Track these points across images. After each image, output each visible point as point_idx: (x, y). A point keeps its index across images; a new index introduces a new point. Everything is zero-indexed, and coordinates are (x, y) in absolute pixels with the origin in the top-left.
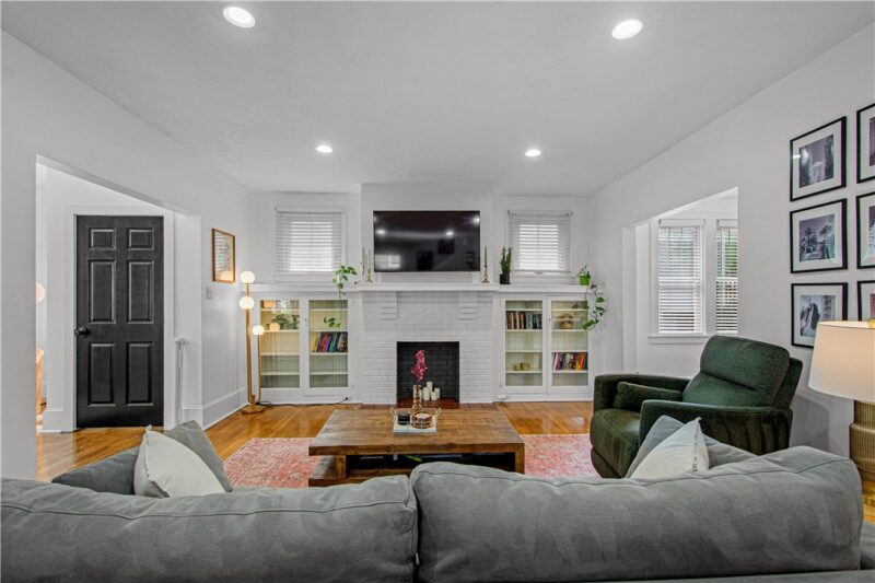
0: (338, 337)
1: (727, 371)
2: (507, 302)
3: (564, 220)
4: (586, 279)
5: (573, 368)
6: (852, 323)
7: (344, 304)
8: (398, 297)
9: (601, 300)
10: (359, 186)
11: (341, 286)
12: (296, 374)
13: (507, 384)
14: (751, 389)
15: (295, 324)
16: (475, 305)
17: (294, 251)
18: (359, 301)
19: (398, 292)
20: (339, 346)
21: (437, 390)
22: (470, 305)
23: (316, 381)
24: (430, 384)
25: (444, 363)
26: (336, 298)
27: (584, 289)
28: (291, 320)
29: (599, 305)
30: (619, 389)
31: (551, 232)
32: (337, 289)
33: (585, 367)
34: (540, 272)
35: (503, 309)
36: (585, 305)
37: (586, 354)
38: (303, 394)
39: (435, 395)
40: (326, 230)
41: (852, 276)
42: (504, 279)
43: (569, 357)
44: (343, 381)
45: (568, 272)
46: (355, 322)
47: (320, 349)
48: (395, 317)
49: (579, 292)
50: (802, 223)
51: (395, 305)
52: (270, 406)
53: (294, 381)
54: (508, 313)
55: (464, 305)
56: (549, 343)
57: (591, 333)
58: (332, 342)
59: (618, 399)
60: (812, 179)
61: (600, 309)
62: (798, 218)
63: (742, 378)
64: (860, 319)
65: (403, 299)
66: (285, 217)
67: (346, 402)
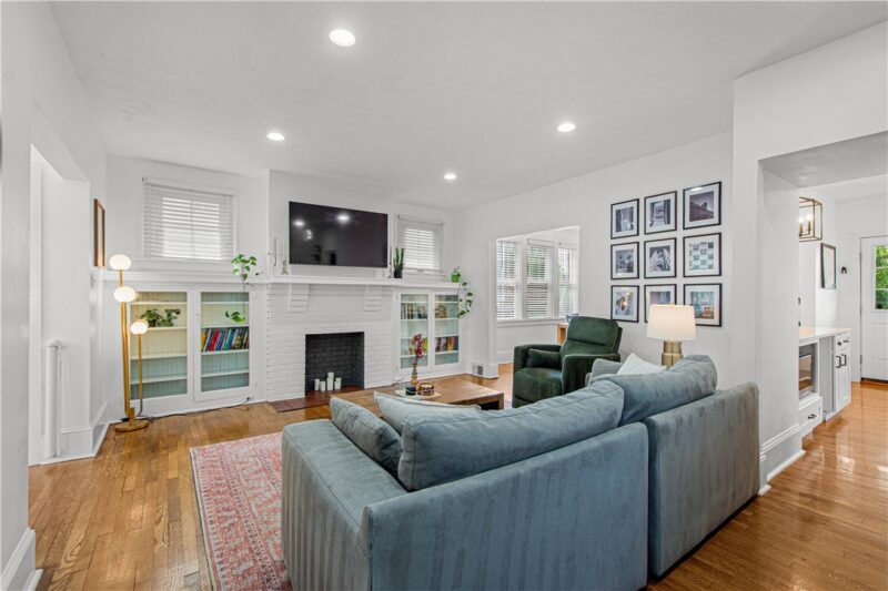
0: (233, 333)
1: (587, 336)
2: (402, 295)
3: (437, 228)
4: (456, 277)
5: (446, 349)
6: (680, 306)
7: (245, 296)
8: (310, 290)
9: (470, 294)
10: (268, 172)
11: (245, 276)
12: (183, 378)
13: (402, 367)
14: (602, 345)
15: (169, 321)
16: (379, 298)
17: (167, 233)
18: (265, 292)
19: (311, 285)
20: (234, 343)
21: (339, 380)
22: (375, 298)
23: (208, 384)
24: (331, 375)
25: (343, 353)
26: (240, 290)
27: (456, 285)
28: (165, 316)
29: (469, 298)
30: (530, 354)
31: (426, 236)
32: (240, 281)
33: (456, 348)
34: (420, 270)
35: (399, 301)
36: (455, 298)
37: (457, 338)
38: (195, 400)
39: (338, 385)
40: (210, 214)
41: (641, 282)
42: (398, 274)
43: (443, 341)
44: (244, 379)
45: (441, 271)
46: (259, 316)
47: (210, 348)
48: (304, 309)
49: (453, 288)
50: (617, 252)
51: (306, 298)
52: (152, 420)
53: (180, 387)
54: (403, 304)
55: (371, 298)
56: (432, 331)
57: (461, 320)
58: (227, 340)
59: (530, 361)
60: (623, 228)
61: (470, 301)
62: (615, 249)
63: (598, 340)
64: (676, 303)
65: (314, 292)
66: (154, 191)
67: (250, 402)
